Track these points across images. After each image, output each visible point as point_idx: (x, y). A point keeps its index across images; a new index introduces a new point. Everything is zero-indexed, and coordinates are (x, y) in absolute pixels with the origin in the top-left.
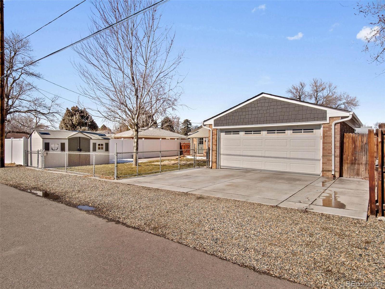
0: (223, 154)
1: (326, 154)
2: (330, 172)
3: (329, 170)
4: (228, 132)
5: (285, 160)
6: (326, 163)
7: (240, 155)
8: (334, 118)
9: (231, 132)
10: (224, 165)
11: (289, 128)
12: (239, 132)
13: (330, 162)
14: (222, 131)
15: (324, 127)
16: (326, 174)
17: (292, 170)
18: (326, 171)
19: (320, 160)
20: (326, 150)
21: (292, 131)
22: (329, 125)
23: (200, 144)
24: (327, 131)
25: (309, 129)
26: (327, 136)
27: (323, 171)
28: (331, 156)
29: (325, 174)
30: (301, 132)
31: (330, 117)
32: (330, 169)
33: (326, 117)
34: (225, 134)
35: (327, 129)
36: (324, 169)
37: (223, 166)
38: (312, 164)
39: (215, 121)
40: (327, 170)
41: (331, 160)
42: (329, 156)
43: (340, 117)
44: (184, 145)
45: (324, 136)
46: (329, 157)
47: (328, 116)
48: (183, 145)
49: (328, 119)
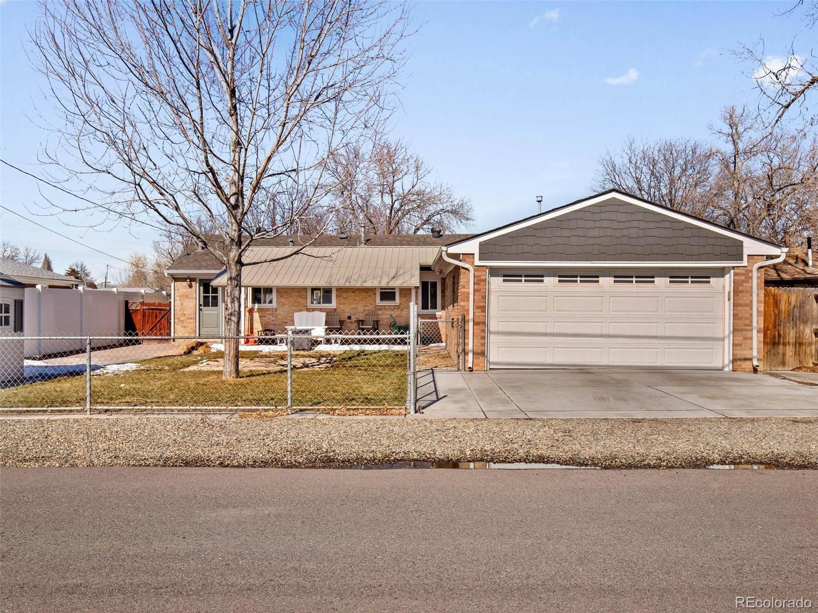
0: (498, 333)
1: (740, 327)
2: (748, 362)
3: (745, 357)
4: (510, 275)
5: (655, 341)
6: (741, 345)
7: (546, 335)
8: (755, 257)
9: (521, 276)
10: (500, 360)
11: (662, 272)
12: (542, 276)
13: (749, 342)
14: (494, 272)
15: (735, 274)
16: (741, 365)
17: (667, 363)
18: (741, 360)
19: (723, 339)
20: (740, 319)
21: (668, 279)
22: (746, 271)
23: (206, 304)
24: (743, 281)
25: (702, 276)
26: (742, 292)
27: (734, 360)
28: (752, 330)
29: (739, 365)
30: (687, 282)
31: (748, 255)
32: (748, 356)
33: (742, 254)
34: (504, 281)
35: (743, 278)
36: (738, 357)
37: (497, 364)
38: (706, 347)
39: (481, 244)
40: (743, 357)
41: (751, 339)
42: (746, 330)
43: (764, 255)
44: (145, 308)
45: (736, 292)
46: (746, 332)
47: (746, 252)
48: (138, 308)
49: (745, 257)
